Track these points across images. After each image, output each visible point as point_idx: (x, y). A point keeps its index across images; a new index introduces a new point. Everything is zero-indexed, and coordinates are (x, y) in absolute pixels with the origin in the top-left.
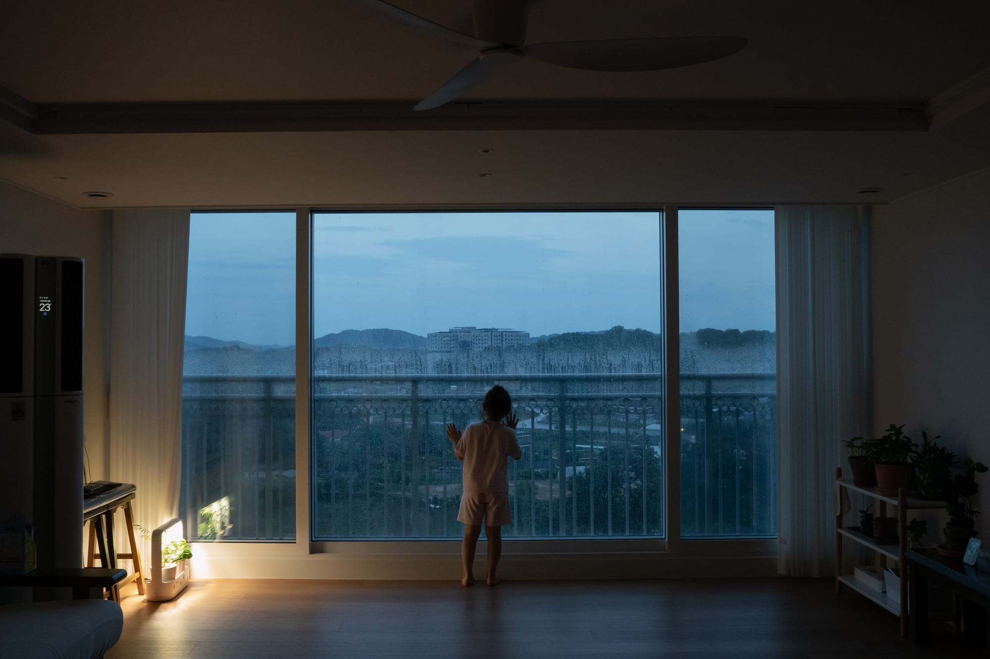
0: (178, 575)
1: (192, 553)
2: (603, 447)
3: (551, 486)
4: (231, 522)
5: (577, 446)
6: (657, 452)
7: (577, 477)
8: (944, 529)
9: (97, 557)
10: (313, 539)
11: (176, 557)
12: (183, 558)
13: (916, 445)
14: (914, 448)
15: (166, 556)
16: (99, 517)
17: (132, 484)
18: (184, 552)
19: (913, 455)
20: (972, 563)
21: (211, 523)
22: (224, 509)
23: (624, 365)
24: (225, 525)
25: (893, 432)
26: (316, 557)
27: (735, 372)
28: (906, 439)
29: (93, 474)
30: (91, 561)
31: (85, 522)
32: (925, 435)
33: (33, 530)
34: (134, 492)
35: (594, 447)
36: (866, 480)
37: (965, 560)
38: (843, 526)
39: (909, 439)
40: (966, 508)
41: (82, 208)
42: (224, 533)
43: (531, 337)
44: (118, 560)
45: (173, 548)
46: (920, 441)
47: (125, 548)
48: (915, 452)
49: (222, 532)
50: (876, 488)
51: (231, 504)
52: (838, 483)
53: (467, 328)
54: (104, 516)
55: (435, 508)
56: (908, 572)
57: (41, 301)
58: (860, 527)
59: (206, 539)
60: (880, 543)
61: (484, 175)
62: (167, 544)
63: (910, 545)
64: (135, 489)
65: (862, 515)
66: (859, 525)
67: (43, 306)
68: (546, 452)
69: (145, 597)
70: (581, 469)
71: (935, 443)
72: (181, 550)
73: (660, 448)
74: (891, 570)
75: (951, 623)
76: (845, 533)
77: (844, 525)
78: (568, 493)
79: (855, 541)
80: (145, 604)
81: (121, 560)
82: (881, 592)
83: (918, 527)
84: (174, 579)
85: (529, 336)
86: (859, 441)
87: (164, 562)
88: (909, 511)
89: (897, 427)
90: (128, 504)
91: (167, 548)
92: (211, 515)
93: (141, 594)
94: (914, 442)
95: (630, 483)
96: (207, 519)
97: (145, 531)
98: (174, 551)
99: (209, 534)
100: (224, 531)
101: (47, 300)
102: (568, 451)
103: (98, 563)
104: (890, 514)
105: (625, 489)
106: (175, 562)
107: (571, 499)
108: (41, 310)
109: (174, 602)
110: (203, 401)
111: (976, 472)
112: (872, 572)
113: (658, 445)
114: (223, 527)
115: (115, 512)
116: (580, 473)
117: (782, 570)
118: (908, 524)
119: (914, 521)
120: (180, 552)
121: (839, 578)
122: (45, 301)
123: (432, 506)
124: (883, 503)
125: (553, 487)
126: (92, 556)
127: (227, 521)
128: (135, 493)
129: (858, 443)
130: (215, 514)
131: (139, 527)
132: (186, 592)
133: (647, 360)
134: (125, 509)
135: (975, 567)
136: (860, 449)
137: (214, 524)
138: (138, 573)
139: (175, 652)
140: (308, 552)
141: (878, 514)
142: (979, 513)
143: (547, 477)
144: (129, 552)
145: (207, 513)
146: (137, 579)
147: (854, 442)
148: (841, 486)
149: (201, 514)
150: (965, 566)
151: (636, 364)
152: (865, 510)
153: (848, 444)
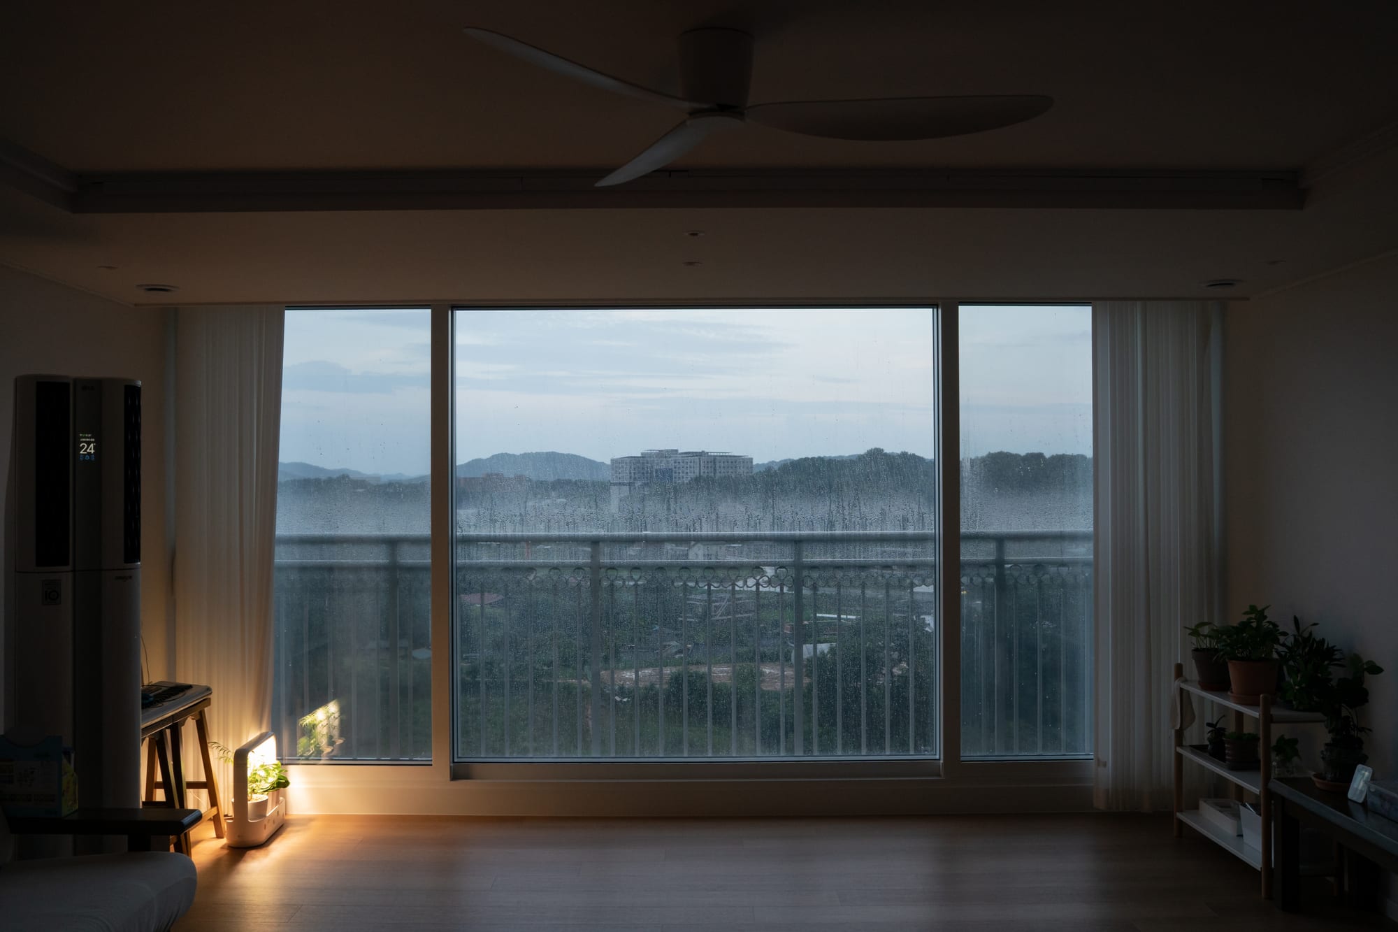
0: (270, 811)
1: (290, 781)
2: (854, 617)
3: (783, 672)
4: (342, 735)
5: (818, 615)
6: (929, 624)
7: (819, 658)
8: (1322, 751)
9: (158, 785)
10: (456, 760)
11: (267, 785)
12: (277, 787)
13: (1285, 634)
14: (1282, 639)
15: (254, 785)
16: (162, 733)
17: (206, 686)
18: (278, 779)
19: (1281, 649)
20: (1361, 801)
21: (315, 737)
22: (332, 717)
23: (883, 520)
24: (333, 740)
25: (1253, 616)
26: (461, 785)
27: (1036, 530)
28: (1271, 626)
29: (153, 672)
30: (150, 793)
31: (143, 740)
32: (1296, 620)
33: (73, 756)
34: (209, 697)
35: (842, 616)
36: (1215, 681)
37: (1350, 795)
38: (1184, 743)
39: (1275, 625)
40: (1352, 723)
41: (136, 305)
42: (333, 750)
44: (188, 790)
45: (263, 773)
46: (1290, 628)
47: (197, 772)
48: (1284, 645)
49: (329, 750)
50: (1229, 693)
51: (342, 711)
52: (1176, 684)
54: (168, 731)
55: (621, 701)
56: (1273, 807)
57: (82, 440)
58: (1207, 746)
59: (307, 759)
60: (1234, 768)
61: (691, 264)
62: (255, 769)
63: (1275, 772)
64: (211, 694)
65: (1210, 729)
66: (1207, 743)
67: (84, 446)
68: (776, 624)
69: (224, 841)
70: (824, 647)
71: (1311, 634)
72: (274, 777)
73: (933, 618)
74: (1249, 807)
75: (1331, 879)
76: (1187, 754)
77: (1187, 742)
78: (806, 681)
79: (1200, 765)
80: (225, 852)
81: (192, 790)
82: (1236, 834)
83: (1287, 748)
84: (265, 816)
86: (1207, 627)
87: (251, 793)
88: (1273, 726)
89: (1259, 609)
90: (202, 714)
91: (255, 774)
92: (314, 726)
93: (219, 836)
94: (1281, 629)
95: (892, 667)
96: (309, 731)
97: (225, 750)
98: (265, 779)
99: (312, 753)
100: (332, 748)
101: (90, 438)
102: (805, 622)
103: (160, 795)
104: (1248, 729)
105: (884, 674)
106: (266, 793)
107: (810, 690)
108: (81, 452)
109: (265, 848)
110: (303, 569)
111: (1366, 674)
112: (1224, 808)
113: (929, 614)
114: (331, 742)
115: (183, 725)
116: (822, 653)
117: (1100, 804)
118: (1274, 742)
119: (1281, 739)
120: (272, 779)
121: (1179, 815)
122: (87, 440)
123: (618, 698)
124: (1240, 715)
125: (785, 673)
126: (152, 786)
127: (336, 733)
128: (210, 699)
129: (1206, 630)
130: (320, 725)
131: (216, 745)
132: (281, 834)
133: (916, 513)
134: (197, 721)
135: (1364, 804)
136: (1208, 638)
137: (319, 737)
138: (215, 808)
139: (267, 920)
140: (449, 779)
141: (1231, 729)
142: (1370, 730)
143: (777, 659)
144: (203, 779)
145: (310, 724)
146: (214, 817)
147: (1200, 629)
148: (1181, 690)
149: (301, 725)
150: (1350, 803)
151: (901, 518)
152: (1215, 723)
153: (1191, 631)
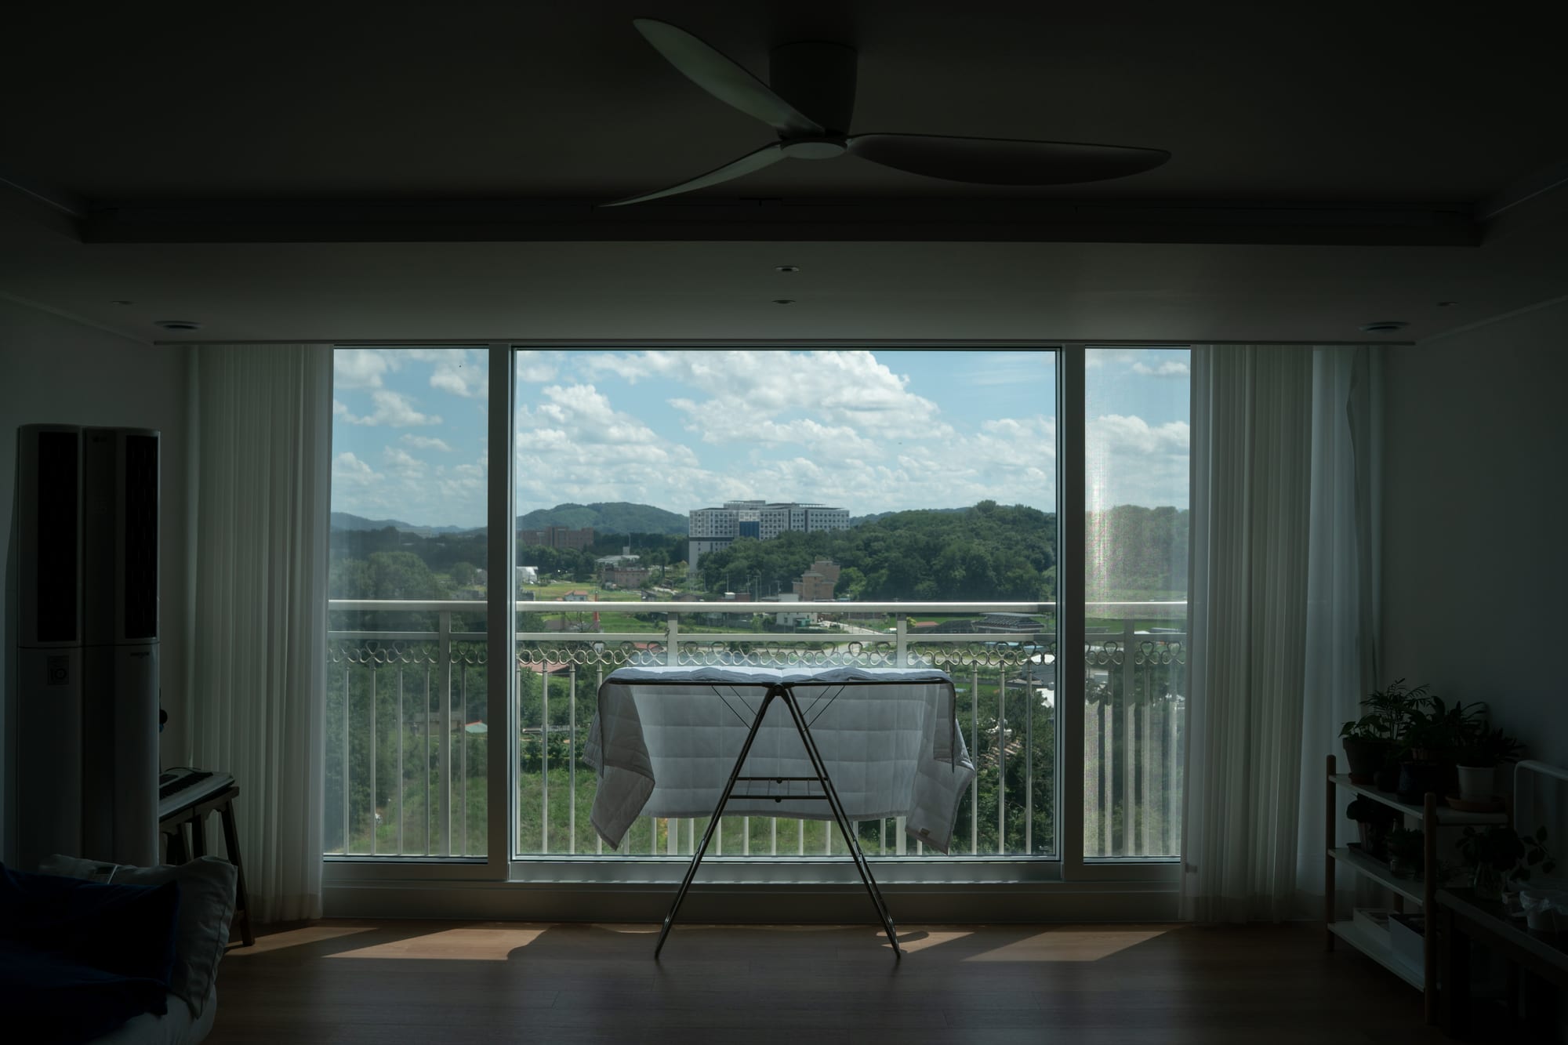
43: (851, 516)
53: (751, 502)
85: (848, 515)
